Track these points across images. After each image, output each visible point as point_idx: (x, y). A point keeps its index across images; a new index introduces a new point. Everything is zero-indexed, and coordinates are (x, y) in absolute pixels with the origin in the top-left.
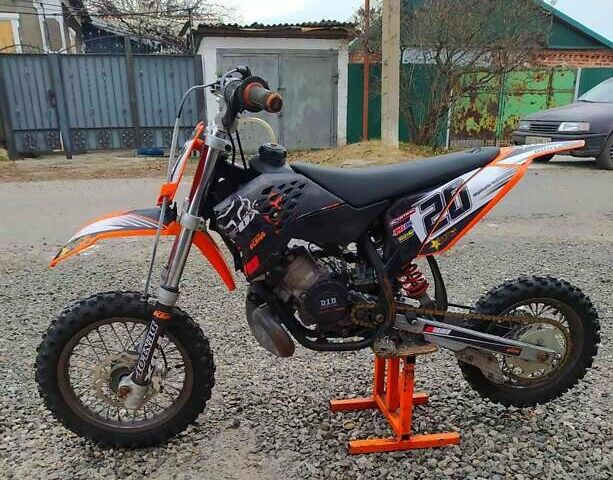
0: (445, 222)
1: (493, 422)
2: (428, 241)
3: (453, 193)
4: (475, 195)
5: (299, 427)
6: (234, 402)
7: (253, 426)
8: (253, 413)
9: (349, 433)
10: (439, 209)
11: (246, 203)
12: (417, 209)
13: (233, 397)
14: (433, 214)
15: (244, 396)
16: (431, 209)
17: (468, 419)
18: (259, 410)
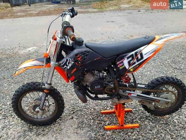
0: (135, 63)
1: (151, 119)
2: (129, 69)
3: (138, 53)
4: (145, 55)
5: (91, 120)
6: (72, 110)
7: (77, 119)
8: (78, 114)
9: (106, 122)
10: (133, 59)
11: (70, 60)
12: (126, 59)
13: (72, 108)
14: (131, 60)
15: (76, 107)
16: (130, 59)
17: (144, 118)
18: (79, 113)
